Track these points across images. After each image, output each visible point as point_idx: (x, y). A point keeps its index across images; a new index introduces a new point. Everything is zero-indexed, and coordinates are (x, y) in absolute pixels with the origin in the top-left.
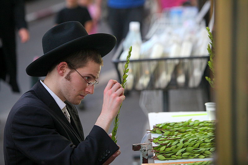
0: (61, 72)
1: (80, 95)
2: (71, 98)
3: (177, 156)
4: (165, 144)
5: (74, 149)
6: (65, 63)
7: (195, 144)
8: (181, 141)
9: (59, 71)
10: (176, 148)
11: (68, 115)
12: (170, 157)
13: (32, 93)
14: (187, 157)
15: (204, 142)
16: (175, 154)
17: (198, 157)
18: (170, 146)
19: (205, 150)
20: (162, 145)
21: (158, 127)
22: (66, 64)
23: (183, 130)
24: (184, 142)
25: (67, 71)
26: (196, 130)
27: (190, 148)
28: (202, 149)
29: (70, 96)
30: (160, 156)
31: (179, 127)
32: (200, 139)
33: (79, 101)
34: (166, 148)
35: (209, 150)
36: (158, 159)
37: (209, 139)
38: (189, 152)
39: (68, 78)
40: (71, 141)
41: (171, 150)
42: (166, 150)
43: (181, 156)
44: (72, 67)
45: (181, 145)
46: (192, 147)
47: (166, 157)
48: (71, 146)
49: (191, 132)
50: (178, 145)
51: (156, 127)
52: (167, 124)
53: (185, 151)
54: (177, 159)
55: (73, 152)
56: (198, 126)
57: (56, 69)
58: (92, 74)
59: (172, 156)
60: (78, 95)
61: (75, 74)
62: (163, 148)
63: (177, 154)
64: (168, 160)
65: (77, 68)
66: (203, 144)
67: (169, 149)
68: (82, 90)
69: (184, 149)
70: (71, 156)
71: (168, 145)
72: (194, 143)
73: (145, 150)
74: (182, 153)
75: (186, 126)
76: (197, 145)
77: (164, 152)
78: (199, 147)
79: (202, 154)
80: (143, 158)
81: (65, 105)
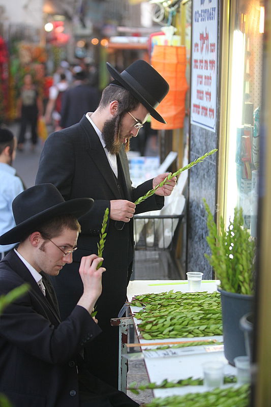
0: (34, 243)
1: (58, 266)
2: (47, 269)
3: (164, 335)
4: (151, 322)
5: (54, 330)
6: (38, 233)
7: (183, 322)
8: (169, 318)
9: (32, 242)
10: (163, 326)
11: (43, 288)
12: (157, 336)
13: (6, 264)
14: (175, 336)
15: (193, 320)
16: (161, 333)
17: (186, 337)
18: (156, 324)
19: (195, 329)
20: (147, 323)
21: (138, 300)
22: (40, 234)
23: (166, 304)
24: (171, 319)
25: (41, 241)
26: (179, 303)
27: (177, 327)
28: (190, 328)
29: (46, 267)
30: (146, 335)
31: (161, 299)
32: (188, 316)
33: (56, 272)
34: (153, 326)
35: (198, 328)
36: (143, 338)
37: (198, 316)
38: (177, 330)
39: (43, 249)
40: (49, 321)
41: (158, 329)
42: (152, 329)
43: (169, 335)
44: (46, 237)
45: (168, 323)
46: (180, 325)
47: (153, 336)
48: (50, 326)
49: (174, 306)
50: (165, 323)
51: (136, 299)
52: (148, 296)
53: (173, 330)
54: (164, 338)
55: (53, 334)
56: (181, 298)
57: (28, 239)
58: (69, 243)
59: (159, 335)
60: (56, 266)
61: (49, 245)
62: (148, 327)
63: (164, 333)
64: (154, 339)
65: (51, 238)
66: (191, 322)
67: (155, 328)
68: (59, 260)
69: (171, 328)
70: (51, 338)
71: (154, 323)
72: (181, 321)
73: (125, 326)
74: (170, 331)
75: (168, 299)
76: (185, 323)
77: (150, 331)
78: (187, 326)
79: (190, 333)
80: (123, 334)
81: (41, 277)
